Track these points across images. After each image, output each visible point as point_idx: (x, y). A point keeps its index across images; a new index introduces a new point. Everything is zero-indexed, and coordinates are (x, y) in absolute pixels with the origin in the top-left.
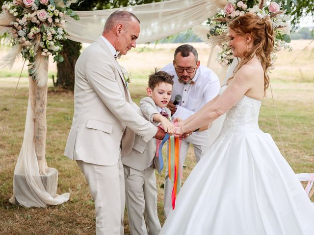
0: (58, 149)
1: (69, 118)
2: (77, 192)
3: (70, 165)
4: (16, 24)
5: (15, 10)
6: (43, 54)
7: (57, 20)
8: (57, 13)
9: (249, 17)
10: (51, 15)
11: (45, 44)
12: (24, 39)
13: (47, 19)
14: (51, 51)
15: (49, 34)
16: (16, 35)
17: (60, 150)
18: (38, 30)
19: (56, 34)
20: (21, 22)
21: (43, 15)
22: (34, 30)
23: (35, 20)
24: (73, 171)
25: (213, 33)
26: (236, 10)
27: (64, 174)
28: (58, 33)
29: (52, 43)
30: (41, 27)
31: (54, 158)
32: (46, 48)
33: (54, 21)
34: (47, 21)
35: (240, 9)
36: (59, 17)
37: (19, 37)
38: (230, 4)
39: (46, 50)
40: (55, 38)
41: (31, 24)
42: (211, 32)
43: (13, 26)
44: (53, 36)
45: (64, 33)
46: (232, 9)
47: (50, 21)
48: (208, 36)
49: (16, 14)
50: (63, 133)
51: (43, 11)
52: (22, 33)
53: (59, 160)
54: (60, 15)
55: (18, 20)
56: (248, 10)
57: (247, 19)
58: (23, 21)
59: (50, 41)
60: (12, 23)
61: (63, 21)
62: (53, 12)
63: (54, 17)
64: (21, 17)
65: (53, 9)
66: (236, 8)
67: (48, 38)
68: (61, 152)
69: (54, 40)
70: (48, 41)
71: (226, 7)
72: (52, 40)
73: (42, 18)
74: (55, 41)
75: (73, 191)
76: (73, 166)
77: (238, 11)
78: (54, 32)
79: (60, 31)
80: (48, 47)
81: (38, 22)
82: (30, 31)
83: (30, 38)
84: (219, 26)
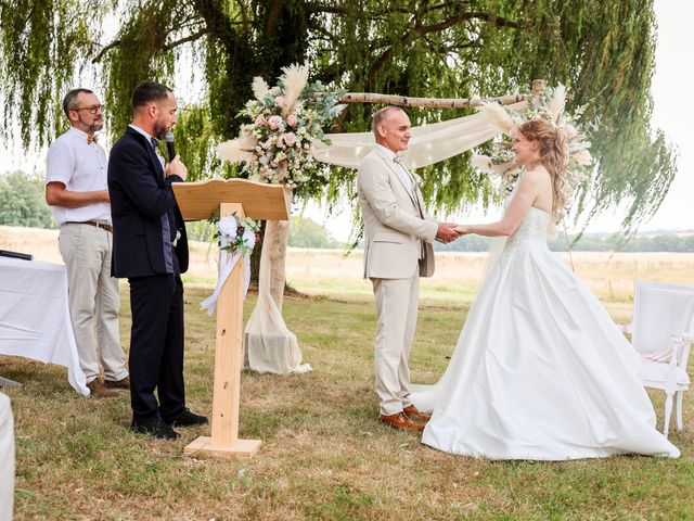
4: (259, 149)
5: (259, 131)
6: (288, 185)
7: (306, 146)
8: (307, 136)
10: (301, 138)
11: (291, 174)
12: (267, 167)
13: (295, 143)
14: (297, 183)
15: (297, 161)
16: (257, 163)
18: (285, 156)
19: (305, 161)
20: (264, 146)
21: (291, 138)
22: (280, 156)
23: (280, 145)
25: (495, 162)
28: (307, 161)
29: (300, 172)
30: (287, 154)
32: (292, 178)
33: (303, 147)
34: (295, 146)
36: (309, 142)
37: (260, 165)
39: (291, 182)
40: (303, 166)
41: (276, 150)
42: (493, 160)
43: (255, 152)
44: (301, 164)
47: (299, 145)
48: (490, 165)
49: (259, 136)
51: (291, 134)
52: (264, 160)
54: (310, 139)
55: (260, 143)
58: (267, 145)
59: (297, 169)
60: (253, 148)
61: (313, 147)
62: (303, 135)
63: (304, 141)
64: (264, 139)
65: (304, 132)
67: (295, 166)
69: (302, 169)
70: (294, 170)
72: (300, 169)
73: (290, 142)
78: (302, 159)
79: (309, 158)
80: (294, 178)
81: (284, 147)
82: (274, 157)
83: (274, 165)
84: (504, 152)
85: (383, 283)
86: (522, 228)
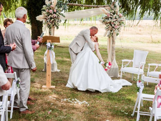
4: (47, 18)
5: (47, 14)
6: (54, 27)
7: (59, 17)
10: (57, 15)
11: (55, 24)
12: (49, 22)
14: (56, 26)
15: (56, 21)
20: (48, 17)
21: (55, 15)
25: (104, 21)
30: (54, 19)
34: (56, 17)
35: (111, 15)
37: (47, 22)
38: (108, 14)
39: (55, 26)
41: (51, 18)
43: (46, 18)
46: (109, 15)
48: (102, 22)
51: (55, 14)
52: (48, 20)
55: (47, 16)
58: (49, 17)
60: (45, 18)
62: (58, 15)
73: (55, 16)
78: (57, 20)
79: (59, 20)
81: (53, 17)
82: (51, 20)
83: (51, 22)
84: (105, 20)
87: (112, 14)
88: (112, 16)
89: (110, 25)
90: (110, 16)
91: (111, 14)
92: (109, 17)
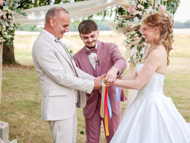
0: (4, 107)
1: (9, 84)
2: (23, 139)
3: (14, 119)
7: (10, 17)
8: (10, 11)
9: (158, 15)
10: (6, 13)
11: (1, 34)
13: (3, 16)
14: (5, 39)
15: (4, 26)
17: (6, 108)
19: (9, 26)
24: (17, 123)
25: (121, 26)
26: (137, 10)
27: (11, 125)
28: (10, 26)
29: (6, 33)
31: (2, 114)
33: (7, 17)
35: (140, 10)
36: (11, 15)
38: (132, 6)
39: (1, 38)
40: (8, 29)
42: (119, 25)
44: (7, 28)
45: (14, 26)
46: (134, 9)
47: (5, 17)
48: (117, 28)
50: (6, 95)
53: (6, 115)
54: (12, 13)
56: (145, 10)
57: (156, 16)
59: (4, 31)
61: (14, 18)
62: (7, 11)
63: (7, 15)
65: (7, 9)
66: (136, 9)
67: (3, 29)
68: (7, 109)
69: (7, 30)
70: (3, 31)
71: (129, 8)
72: (6, 31)
74: (8, 32)
75: (19, 137)
76: (17, 120)
77: (138, 11)
78: (7, 25)
79: (12, 24)
80: (3, 36)
84: (125, 21)
85: (56, 123)
86: (149, 85)
87: (143, 7)
88: (140, 13)
89: (136, 35)
90: (137, 12)
91: (140, 6)
92: (135, 14)
